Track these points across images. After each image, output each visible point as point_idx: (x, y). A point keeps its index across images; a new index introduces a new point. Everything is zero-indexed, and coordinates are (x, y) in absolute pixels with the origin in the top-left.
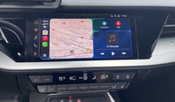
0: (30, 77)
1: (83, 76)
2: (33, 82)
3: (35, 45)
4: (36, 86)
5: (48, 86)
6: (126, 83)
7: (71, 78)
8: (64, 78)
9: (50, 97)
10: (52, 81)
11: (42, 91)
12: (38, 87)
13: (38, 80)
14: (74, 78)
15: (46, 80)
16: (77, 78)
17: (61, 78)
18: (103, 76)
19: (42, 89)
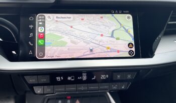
0: (25, 77)
1: (82, 76)
2: (29, 83)
3: (30, 43)
4: (32, 86)
5: (45, 87)
6: (127, 83)
7: (69, 78)
8: (62, 78)
9: (47, 98)
10: (49, 82)
11: (39, 92)
12: (34, 87)
13: (34, 80)
14: (72, 78)
15: (42, 80)
16: (76, 78)
17: (58, 79)
18: (103, 76)
19: (38, 90)
